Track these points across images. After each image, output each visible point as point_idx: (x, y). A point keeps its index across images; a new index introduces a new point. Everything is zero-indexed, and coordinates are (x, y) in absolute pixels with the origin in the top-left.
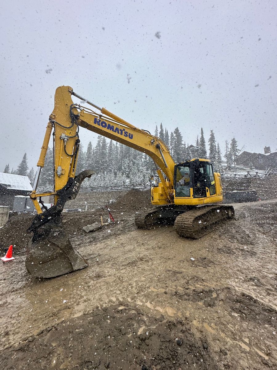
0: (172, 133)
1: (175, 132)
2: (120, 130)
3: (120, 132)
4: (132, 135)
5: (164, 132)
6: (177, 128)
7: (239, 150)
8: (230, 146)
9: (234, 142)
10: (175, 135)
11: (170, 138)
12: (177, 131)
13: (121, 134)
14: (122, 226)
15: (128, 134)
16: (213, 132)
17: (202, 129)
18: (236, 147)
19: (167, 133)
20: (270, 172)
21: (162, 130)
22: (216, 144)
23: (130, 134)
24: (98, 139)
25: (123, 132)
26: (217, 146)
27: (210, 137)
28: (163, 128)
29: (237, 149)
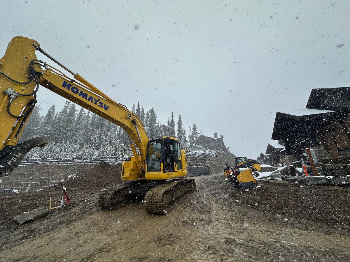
0: (148, 112)
1: (150, 112)
2: (95, 99)
3: (94, 101)
4: (108, 107)
5: (141, 110)
6: (153, 109)
7: (198, 133)
8: (192, 130)
9: (195, 127)
10: (150, 114)
11: (145, 116)
12: (152, 111)
13: (96, 103)
14: (80, 209)
15: (103, 105)
16: (181, 117)
17: (172, 113)
18: (196, 131)
19: (143, 111)
20: (218, 152)
21: (139, 108)
22: (183, 126)
23: (105, 105)
24: (65, 105)
25: (98, 102)
26: (183, 128)
27: (178, 120)
28: (140, 106)
29: (197, 133)
